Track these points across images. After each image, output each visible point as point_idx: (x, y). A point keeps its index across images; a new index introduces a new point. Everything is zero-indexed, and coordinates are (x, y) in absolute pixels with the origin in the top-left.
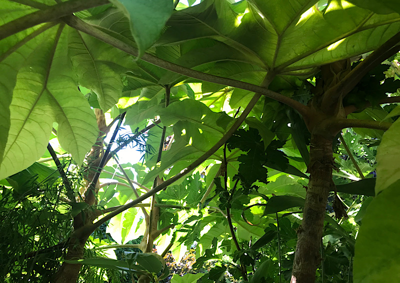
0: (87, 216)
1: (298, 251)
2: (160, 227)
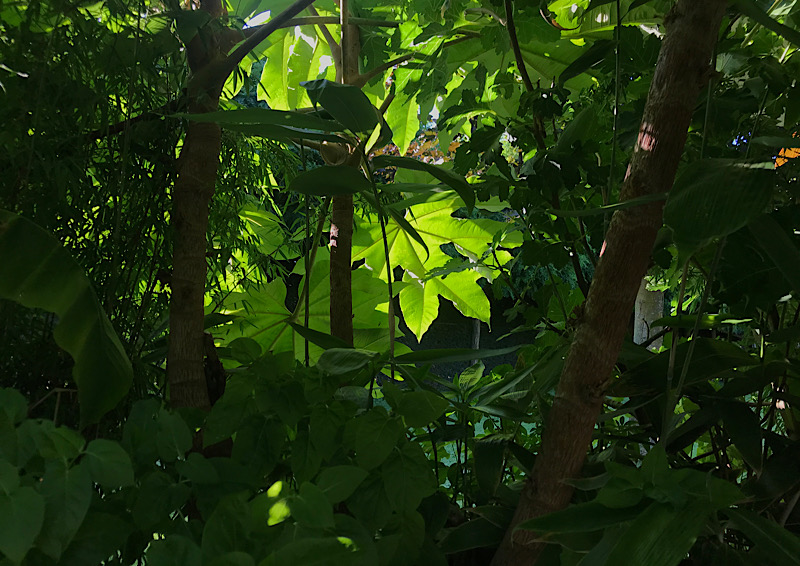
0: (212, 41)
1: (663, 63)
2: (364, 69)
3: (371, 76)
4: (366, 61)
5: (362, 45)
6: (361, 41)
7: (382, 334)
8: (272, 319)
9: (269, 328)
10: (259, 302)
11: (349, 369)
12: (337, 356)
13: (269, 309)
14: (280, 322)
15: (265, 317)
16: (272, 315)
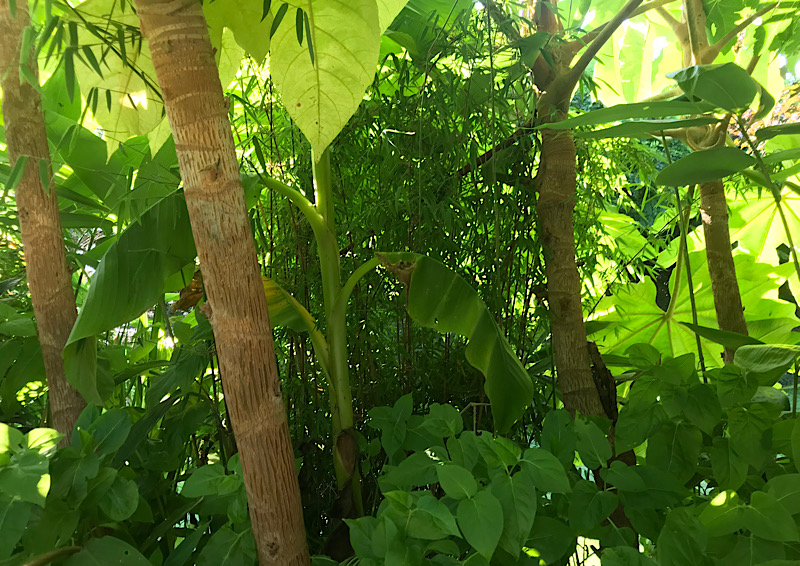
0: (554, 57)
2: (714, 39)
3: (723, 43)
4: (714, 29)
5: (707, 14)
6: (706, 10)
7: (776, 326)
8: (645, 319)
9: (642, 329)
10: (628, 304)
11: (775, 366)
12: (754, 353)
13: (640, 309)
14: (652, 323)
15: (635, 319)
16: (644, 316)
